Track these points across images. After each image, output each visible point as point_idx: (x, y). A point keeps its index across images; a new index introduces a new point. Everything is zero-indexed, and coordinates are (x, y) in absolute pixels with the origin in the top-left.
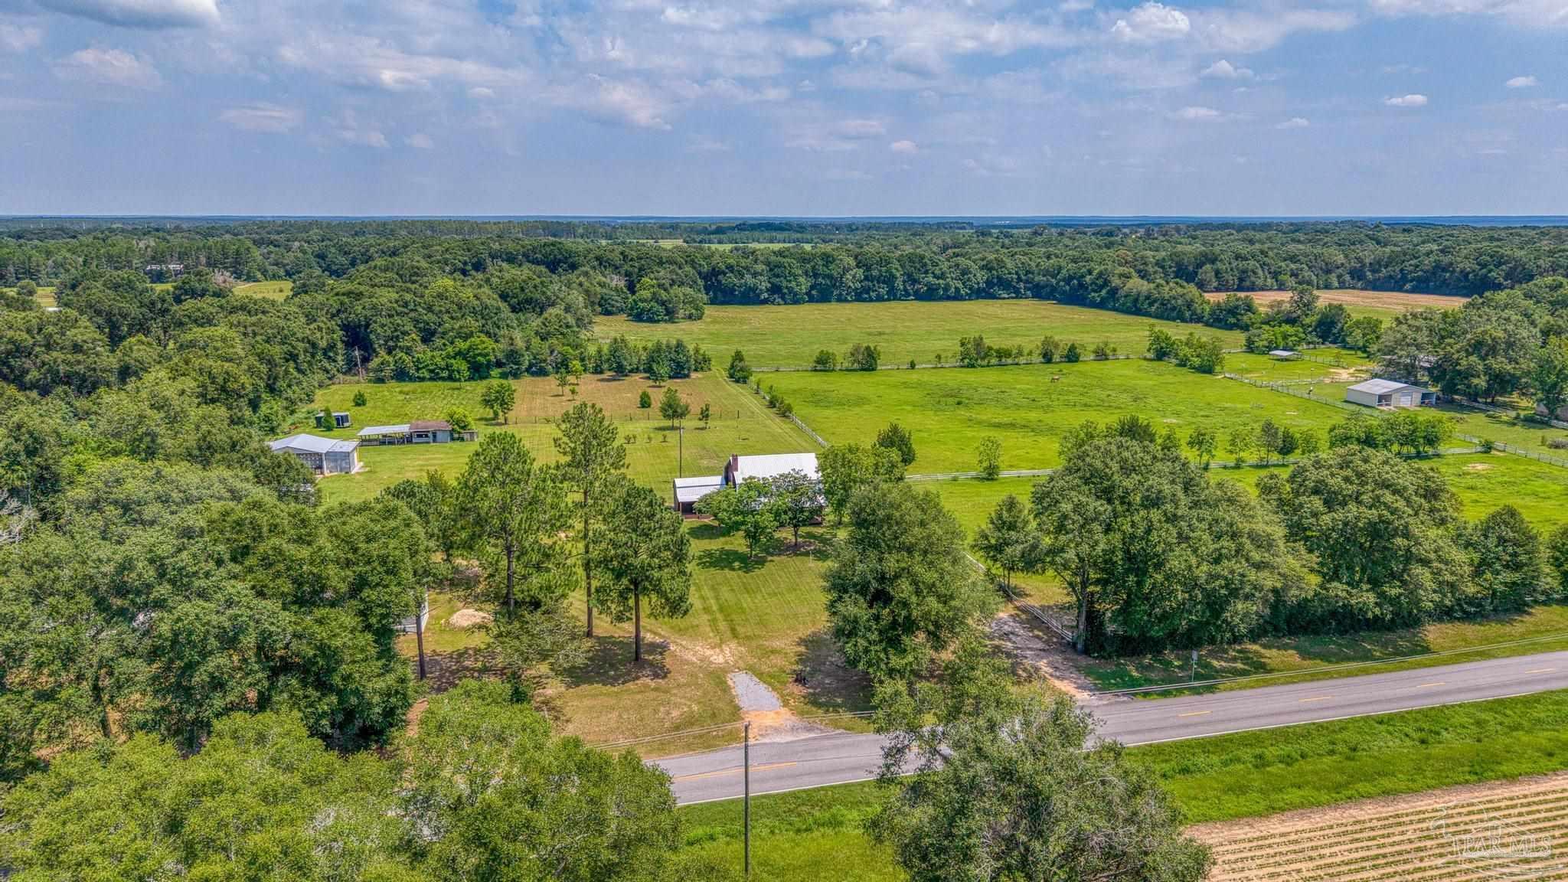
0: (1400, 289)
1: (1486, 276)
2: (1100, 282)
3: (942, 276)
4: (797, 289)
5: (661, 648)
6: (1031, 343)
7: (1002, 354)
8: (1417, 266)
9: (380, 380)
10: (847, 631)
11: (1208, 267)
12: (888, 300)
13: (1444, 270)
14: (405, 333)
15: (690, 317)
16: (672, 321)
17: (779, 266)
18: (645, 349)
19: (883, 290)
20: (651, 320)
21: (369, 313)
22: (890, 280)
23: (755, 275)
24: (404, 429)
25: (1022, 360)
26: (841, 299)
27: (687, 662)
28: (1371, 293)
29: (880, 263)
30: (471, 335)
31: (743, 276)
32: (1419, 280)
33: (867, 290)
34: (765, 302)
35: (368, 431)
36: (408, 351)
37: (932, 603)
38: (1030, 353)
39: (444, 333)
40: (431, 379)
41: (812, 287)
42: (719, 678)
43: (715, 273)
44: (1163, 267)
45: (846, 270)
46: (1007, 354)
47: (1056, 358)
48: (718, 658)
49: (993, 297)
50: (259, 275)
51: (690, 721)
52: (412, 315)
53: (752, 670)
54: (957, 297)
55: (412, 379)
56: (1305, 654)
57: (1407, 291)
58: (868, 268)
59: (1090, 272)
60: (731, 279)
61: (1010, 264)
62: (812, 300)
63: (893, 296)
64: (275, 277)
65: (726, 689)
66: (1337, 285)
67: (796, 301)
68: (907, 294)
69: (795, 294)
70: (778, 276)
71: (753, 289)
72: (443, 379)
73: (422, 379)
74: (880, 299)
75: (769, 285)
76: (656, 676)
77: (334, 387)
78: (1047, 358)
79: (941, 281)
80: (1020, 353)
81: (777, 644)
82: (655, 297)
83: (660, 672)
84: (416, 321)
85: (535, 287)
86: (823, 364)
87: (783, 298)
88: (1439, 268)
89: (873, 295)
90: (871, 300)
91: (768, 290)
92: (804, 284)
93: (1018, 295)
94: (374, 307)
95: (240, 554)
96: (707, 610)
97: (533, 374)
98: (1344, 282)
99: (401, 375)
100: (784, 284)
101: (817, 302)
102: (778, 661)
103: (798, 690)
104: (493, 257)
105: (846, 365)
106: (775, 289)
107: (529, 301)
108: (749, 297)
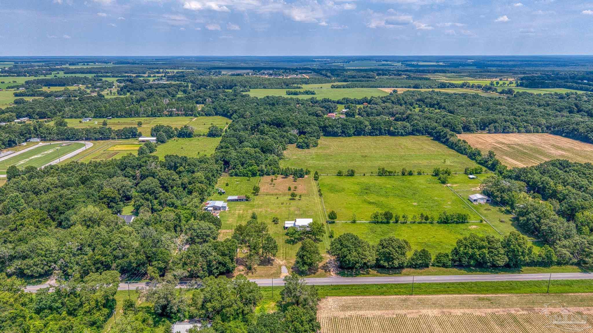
0: (561, 135)
1: (587, 135)
2: (444, 135)
3: (397, 129)
4: (350, 132)
5: (273, 260)
6: (399, 170)
7: (390, 172)
8: (568, 128)
9: (232, 176)
10: (298, 262)
11: (492, 125)
12: (379, 135)
13: (576, 131)
14: (238, 164)
15: (314, 146)
16: (308, 148)
17: (345, 125)
18: (294, 169)
19: (378, 133)
20: (302, 148)
21: (229, 159)
22: (380, 129)
23: (337, 128)
24: (236, 197)
25: (396, 174)
26: (364, 135)
27: (276, 263)
28: (552, 135)
29: (377, 124)
30: (253, 165)
31: (333, 128)
32: (567, 133)
33: (372, 132)
34: (340, 136)
35: (230, 198)
36: (238, 169)
37: (309, 260)
38: (398, 173)
39: (247, 163)
40: (243, 176)
41: (355, 131)
42: (280, 266)
43: (325, 127)
44: (476, 124)
45: (366, 126)
46: (392, 172)
47: (406, 174)
48: (281, 263)
49: (414, 135)
50: (198, 115)
51: (274, 273)
52: (239, 159)
53: (286, 266)
54: (402, 135)
55: (239, 176)
56: (378, 272)
57: (563, 136)
58: (373, 126)
59: (443, 131)
60: (330, 129)
61: (421, 124)
62: (355, 135)
63: (381, 134)
64: (202, 115)
65: (280, 269)
66: (541, 131)
67: (350, 136)
68: (386, 134)
69: (349, 134)
70: (344, 128)
71: (337, 132)
72: (246, 176)
73: (241, 176)
74: (376, 135)
75: (341, 131)
76: (271, 265)
77: (221, 178)
78: (403, 174)
79: (396, 130)
80: (395, 172)
81: (291, 261)
82: (304, 142)
83: (272, 265)
84: (240, 161)
85: (270, 146)
86: (340, 174)
87: (345, 135)
88: (574, 130)
89: (374, 134)
90: (373, 136)
91: (341, 133)
92: (352, 131)
93: (423, 135)
94: (231, 157)
95: (216, 249)
96: (283, 253)
97: (267, 175)
98: (543, 131)
99: (236, 175)
100: (346, 131)
101: (357, 136)
102: (290, 264)
103: (291, 270)
104: (262, 122)
105: (347, 174)
106: (343, 132)
107: (268, 150)
108: (335, 135)
